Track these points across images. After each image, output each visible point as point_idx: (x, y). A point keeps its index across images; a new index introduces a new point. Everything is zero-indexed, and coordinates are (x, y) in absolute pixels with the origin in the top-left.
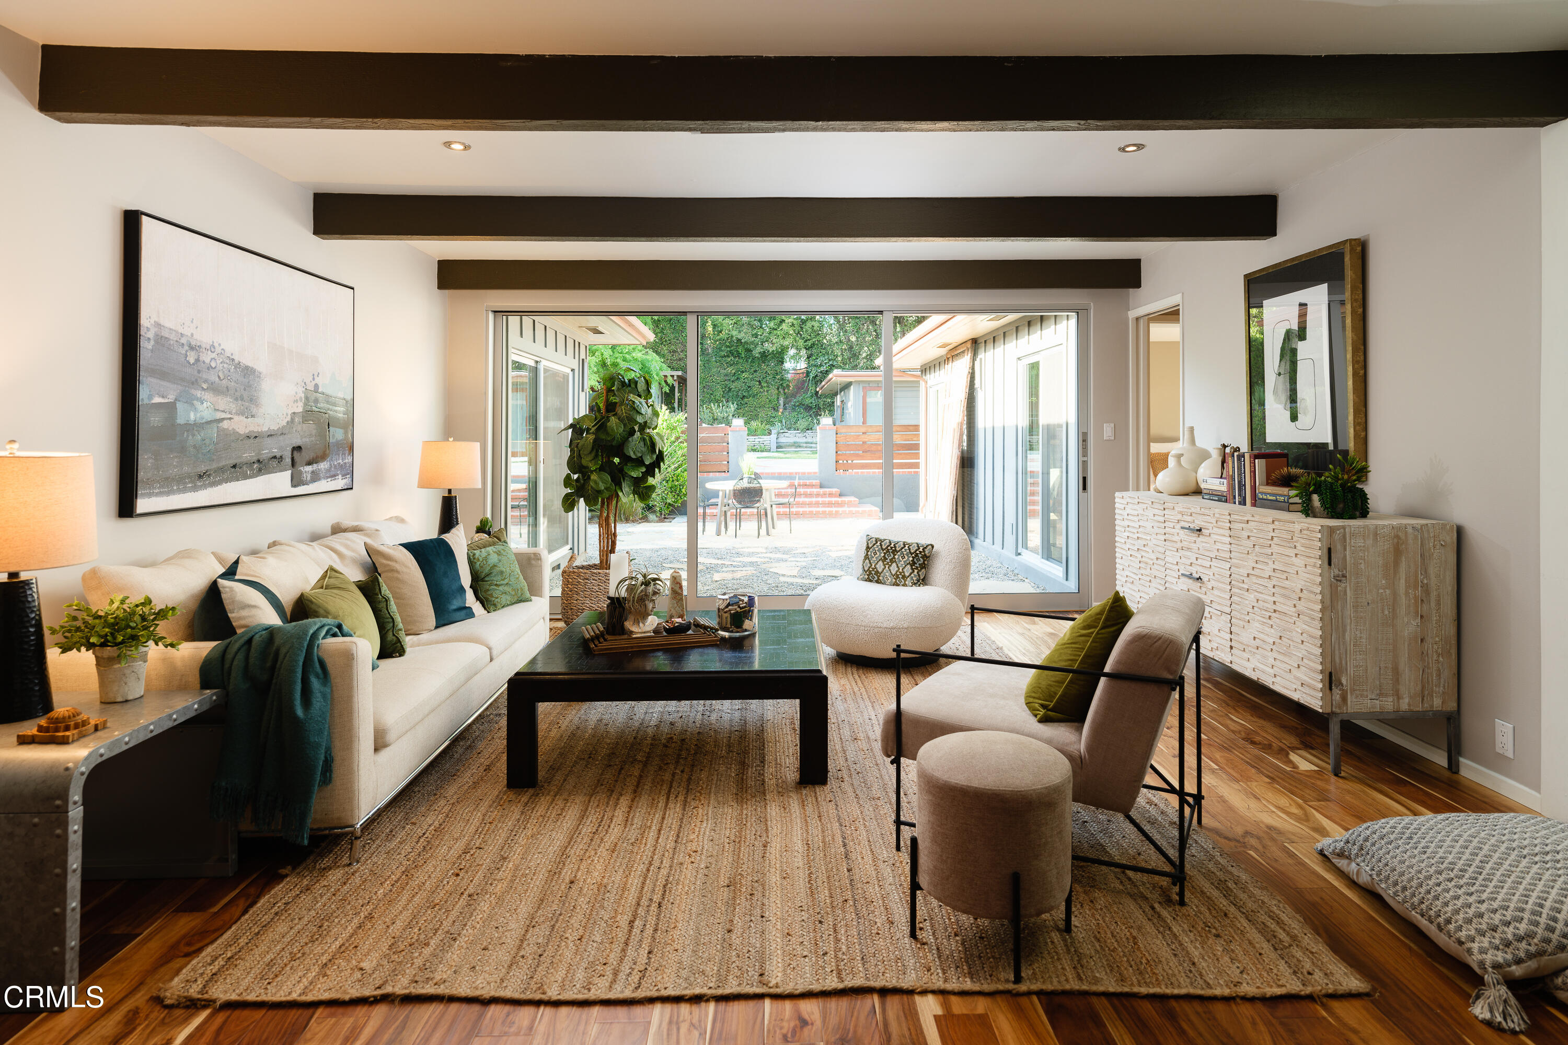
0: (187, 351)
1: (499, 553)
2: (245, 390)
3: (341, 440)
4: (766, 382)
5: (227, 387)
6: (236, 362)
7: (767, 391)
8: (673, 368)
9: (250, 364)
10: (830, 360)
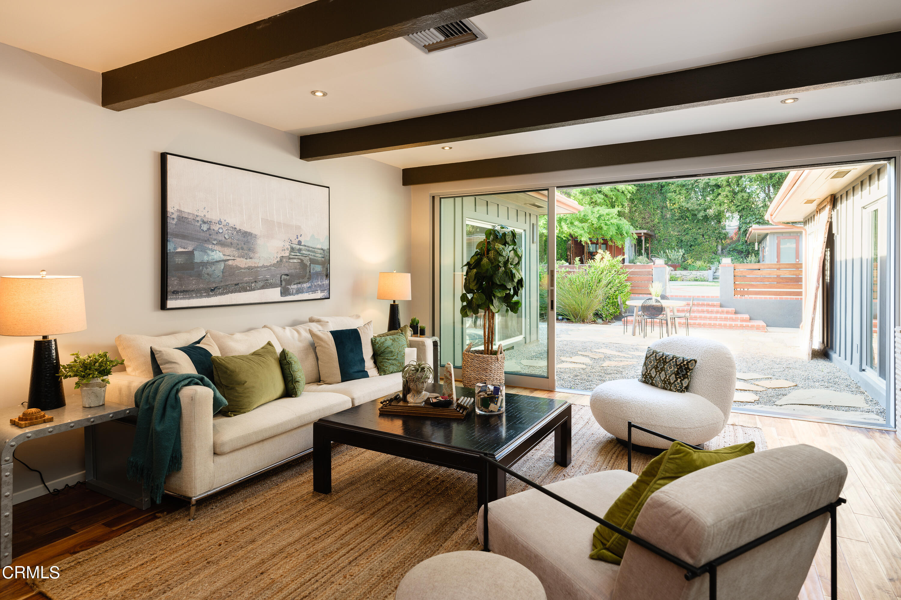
0: (201, 224)
1: (394, 340)
2: (244, 244)
3: (319, 271)
4: (708, 235)
5: (231, 243)
6: (238, 229)
7: (709, 241)
8: (643, 228)
9: (249, 231)
10: (757, 219)
